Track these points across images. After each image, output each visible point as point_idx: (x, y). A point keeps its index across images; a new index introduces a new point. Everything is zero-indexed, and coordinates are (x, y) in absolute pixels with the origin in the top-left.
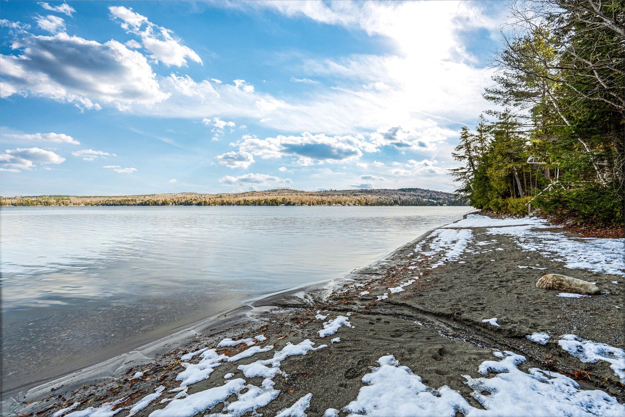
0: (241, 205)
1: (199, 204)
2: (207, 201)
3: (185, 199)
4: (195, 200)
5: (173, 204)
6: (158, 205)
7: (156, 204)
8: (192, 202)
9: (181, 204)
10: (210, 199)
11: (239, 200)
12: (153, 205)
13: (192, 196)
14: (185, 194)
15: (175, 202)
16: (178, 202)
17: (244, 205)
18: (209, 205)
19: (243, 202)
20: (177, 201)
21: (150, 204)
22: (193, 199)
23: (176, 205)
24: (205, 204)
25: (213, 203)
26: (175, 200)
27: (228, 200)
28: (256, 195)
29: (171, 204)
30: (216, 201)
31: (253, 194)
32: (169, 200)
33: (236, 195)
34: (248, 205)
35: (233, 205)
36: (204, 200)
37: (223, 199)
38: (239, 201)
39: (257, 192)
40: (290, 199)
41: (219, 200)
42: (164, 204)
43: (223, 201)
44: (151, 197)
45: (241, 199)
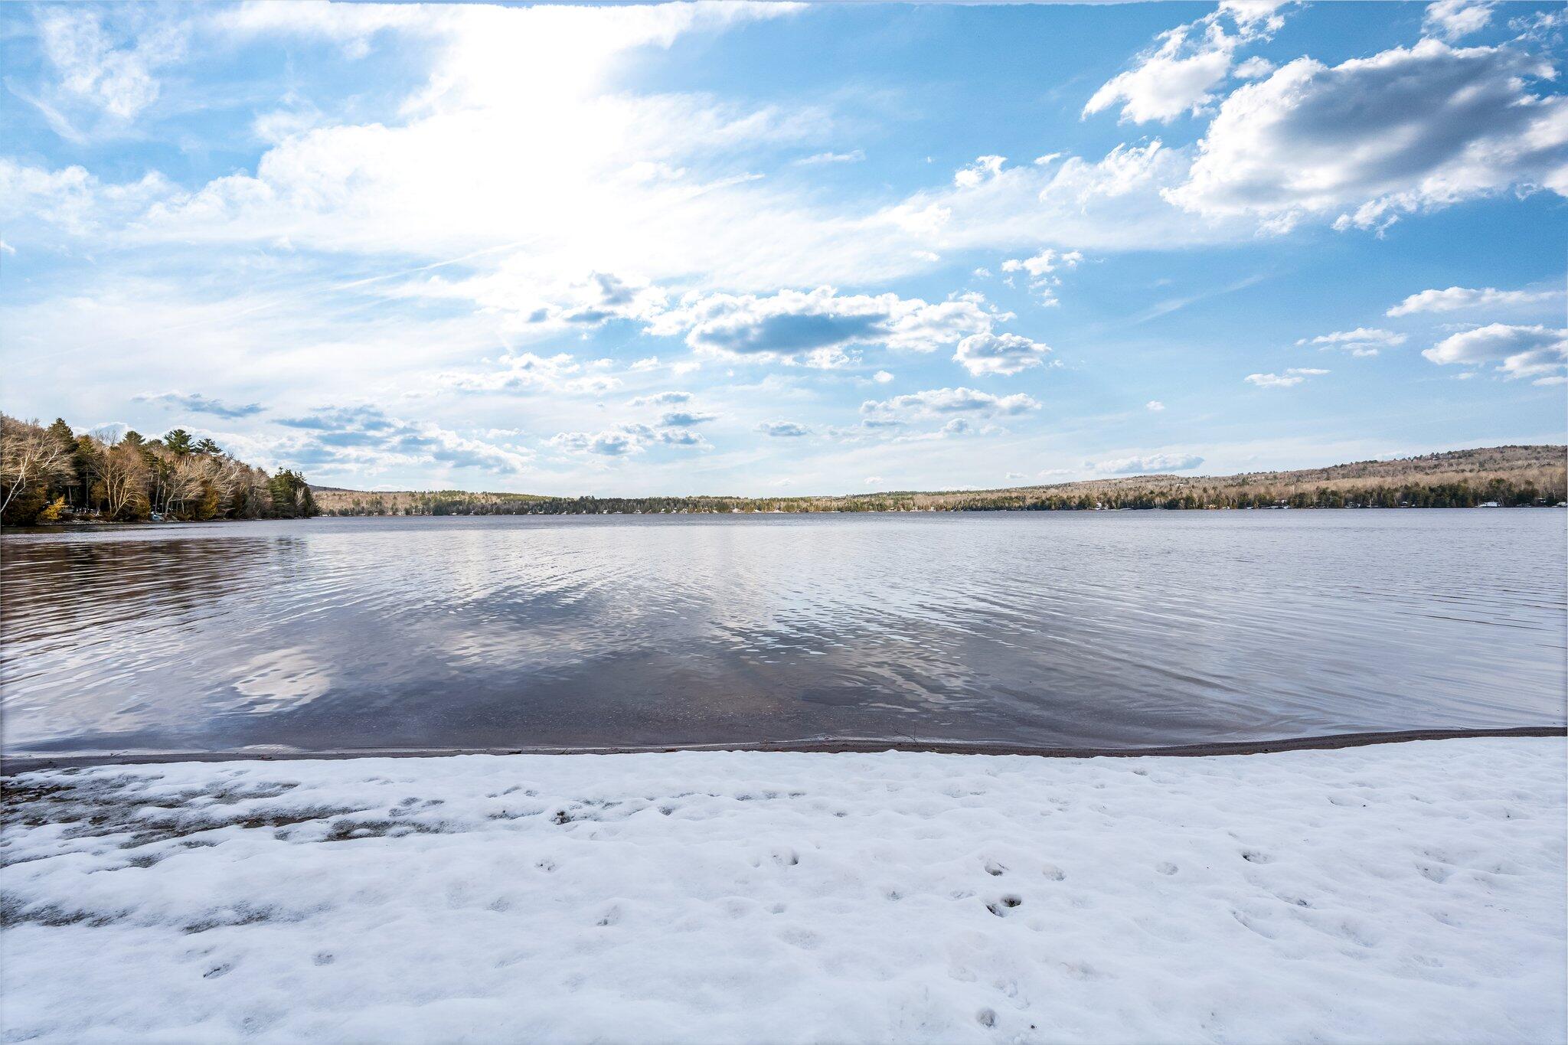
0: (1308, 506)
1: (1172, 505)
2: (1195, 495)
3: (1137, 493)
4: (1162, 494)
5: (1103, 505)
6: (1070, 508)
7: (1064, 505)
8: (1153, 499)
9: (1124, 505)
10: (1205, 490)
11: (1300, 491)
12: (1059, 509)
13: (1162, 484)
14: (1144, 480)
15: (1109, 502)
16: (1116, 502)
17: (1318, 506)
18: (1200, 507)
19: (1315, 499)
20: (1113, 498)
21: (1053, 507)
22: (1157, 490)
23: (1111, 507)
24: (1189, 504)
25: (1214, 502)
26: (1110, 494)
27: (1262, 490)
28: (1374, 474)
29: (1100, 505)
30: (1223, 496)
31: (1364, 469)
32: (1095, 495)
33: (1299, 477)
34: (1334, 505)
35: (1280, 506)
36: (1186, 493)
37: (1246, 489)
38: (1302, 496)
39: (1382, 464)
40: (1528, 483)
41: (1233, 492)
42: (1084, 505)
43: (1245, 495)
44: (1061, 489)
45: (1309, 487)
